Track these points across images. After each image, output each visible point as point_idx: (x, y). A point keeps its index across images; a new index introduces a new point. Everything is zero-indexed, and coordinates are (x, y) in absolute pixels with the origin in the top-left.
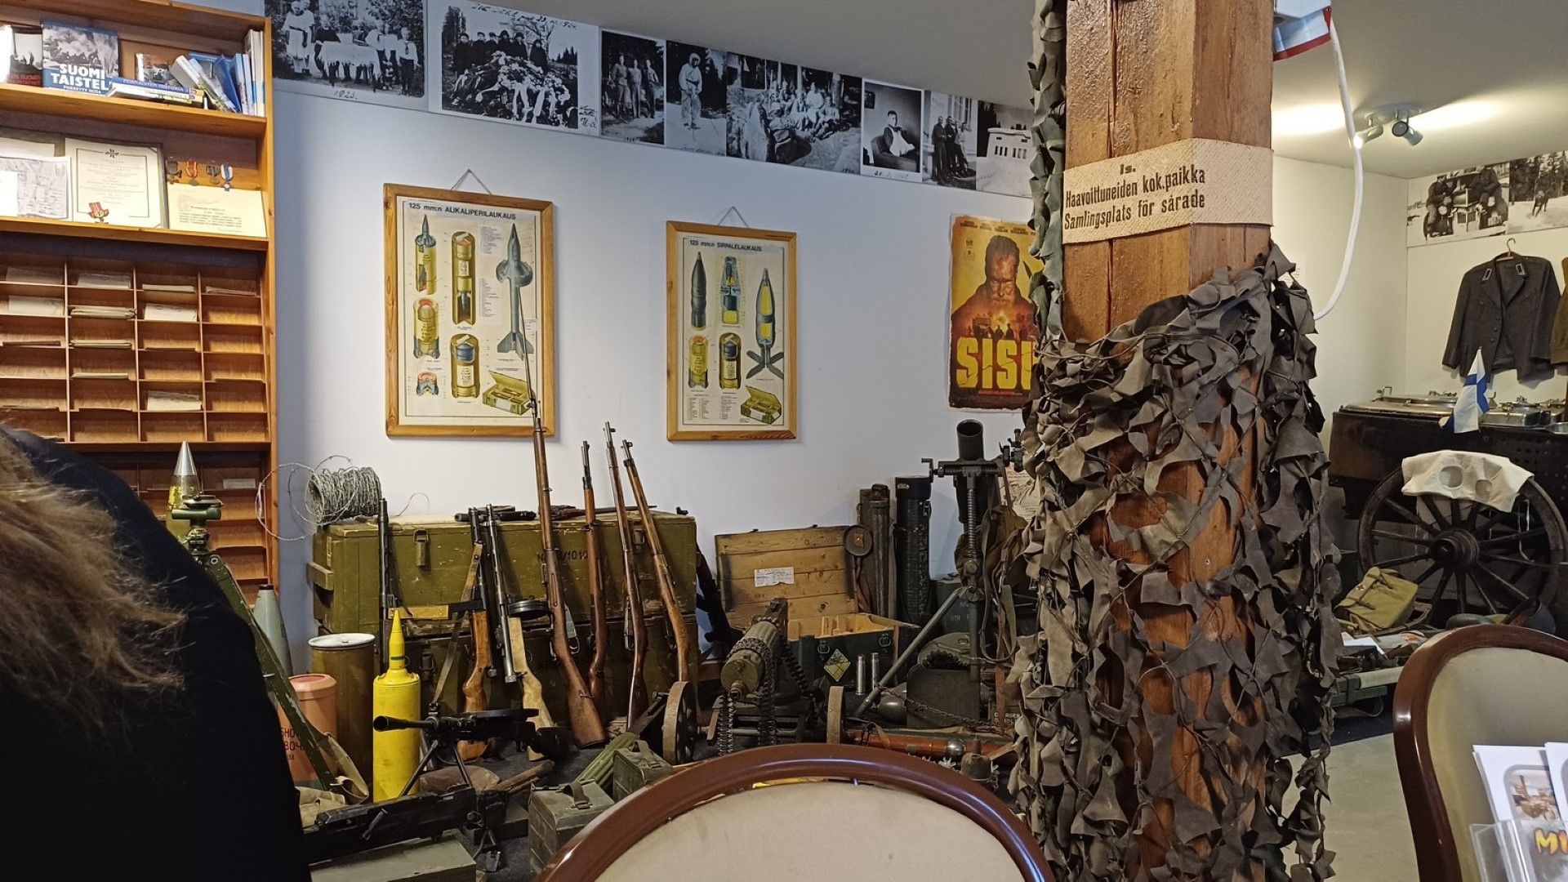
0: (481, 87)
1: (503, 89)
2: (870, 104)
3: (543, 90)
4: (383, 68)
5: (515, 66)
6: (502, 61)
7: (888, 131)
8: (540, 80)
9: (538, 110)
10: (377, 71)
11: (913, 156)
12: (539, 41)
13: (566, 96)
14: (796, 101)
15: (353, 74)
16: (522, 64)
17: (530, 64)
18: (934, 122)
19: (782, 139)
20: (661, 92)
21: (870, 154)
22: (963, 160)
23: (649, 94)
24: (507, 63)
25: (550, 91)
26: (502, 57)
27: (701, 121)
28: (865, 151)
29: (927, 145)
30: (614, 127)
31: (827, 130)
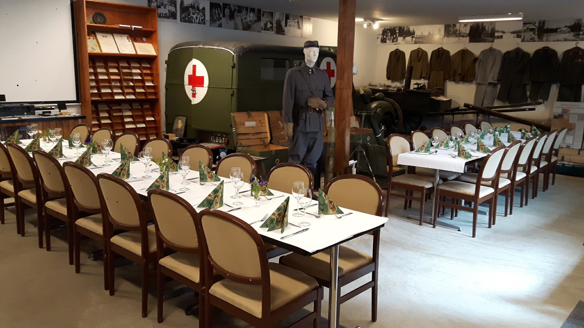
0: (187, 17)
1: (191, 17)
2: (263, 16)
3: (198, 16)
4: (169, 13)
5: (194, 11)
6: (191, 10)
7: (267, 22)
8: (198, 14)
9: (198, 21)
10: (168, 14)
11: (272, 27)
12: (198, 5)
13: (203, 18)
14: (248, 16)
15: (164, 16)
16: (195, 11)
17: (196, 11)
18: (276, 19)
19: (245, 25)
20: (221, 15)
21: (263, 27)
22: (282, 28)
23: (219, 16)
24: (192, 11)
25: (200, 16)
26: (191, 9)
27: (230, 22)
28: (262, 27)
29: (275, 25)
30: (212, 24)
31: (255, 22)
